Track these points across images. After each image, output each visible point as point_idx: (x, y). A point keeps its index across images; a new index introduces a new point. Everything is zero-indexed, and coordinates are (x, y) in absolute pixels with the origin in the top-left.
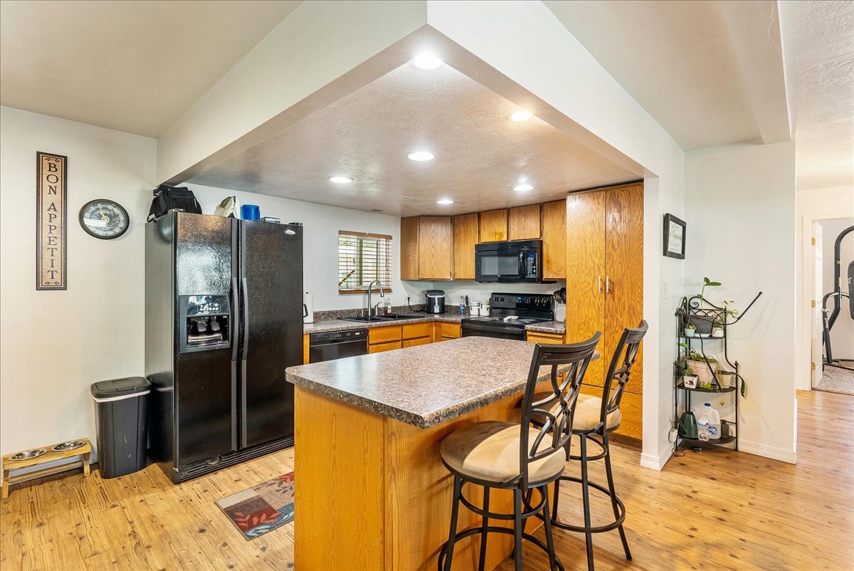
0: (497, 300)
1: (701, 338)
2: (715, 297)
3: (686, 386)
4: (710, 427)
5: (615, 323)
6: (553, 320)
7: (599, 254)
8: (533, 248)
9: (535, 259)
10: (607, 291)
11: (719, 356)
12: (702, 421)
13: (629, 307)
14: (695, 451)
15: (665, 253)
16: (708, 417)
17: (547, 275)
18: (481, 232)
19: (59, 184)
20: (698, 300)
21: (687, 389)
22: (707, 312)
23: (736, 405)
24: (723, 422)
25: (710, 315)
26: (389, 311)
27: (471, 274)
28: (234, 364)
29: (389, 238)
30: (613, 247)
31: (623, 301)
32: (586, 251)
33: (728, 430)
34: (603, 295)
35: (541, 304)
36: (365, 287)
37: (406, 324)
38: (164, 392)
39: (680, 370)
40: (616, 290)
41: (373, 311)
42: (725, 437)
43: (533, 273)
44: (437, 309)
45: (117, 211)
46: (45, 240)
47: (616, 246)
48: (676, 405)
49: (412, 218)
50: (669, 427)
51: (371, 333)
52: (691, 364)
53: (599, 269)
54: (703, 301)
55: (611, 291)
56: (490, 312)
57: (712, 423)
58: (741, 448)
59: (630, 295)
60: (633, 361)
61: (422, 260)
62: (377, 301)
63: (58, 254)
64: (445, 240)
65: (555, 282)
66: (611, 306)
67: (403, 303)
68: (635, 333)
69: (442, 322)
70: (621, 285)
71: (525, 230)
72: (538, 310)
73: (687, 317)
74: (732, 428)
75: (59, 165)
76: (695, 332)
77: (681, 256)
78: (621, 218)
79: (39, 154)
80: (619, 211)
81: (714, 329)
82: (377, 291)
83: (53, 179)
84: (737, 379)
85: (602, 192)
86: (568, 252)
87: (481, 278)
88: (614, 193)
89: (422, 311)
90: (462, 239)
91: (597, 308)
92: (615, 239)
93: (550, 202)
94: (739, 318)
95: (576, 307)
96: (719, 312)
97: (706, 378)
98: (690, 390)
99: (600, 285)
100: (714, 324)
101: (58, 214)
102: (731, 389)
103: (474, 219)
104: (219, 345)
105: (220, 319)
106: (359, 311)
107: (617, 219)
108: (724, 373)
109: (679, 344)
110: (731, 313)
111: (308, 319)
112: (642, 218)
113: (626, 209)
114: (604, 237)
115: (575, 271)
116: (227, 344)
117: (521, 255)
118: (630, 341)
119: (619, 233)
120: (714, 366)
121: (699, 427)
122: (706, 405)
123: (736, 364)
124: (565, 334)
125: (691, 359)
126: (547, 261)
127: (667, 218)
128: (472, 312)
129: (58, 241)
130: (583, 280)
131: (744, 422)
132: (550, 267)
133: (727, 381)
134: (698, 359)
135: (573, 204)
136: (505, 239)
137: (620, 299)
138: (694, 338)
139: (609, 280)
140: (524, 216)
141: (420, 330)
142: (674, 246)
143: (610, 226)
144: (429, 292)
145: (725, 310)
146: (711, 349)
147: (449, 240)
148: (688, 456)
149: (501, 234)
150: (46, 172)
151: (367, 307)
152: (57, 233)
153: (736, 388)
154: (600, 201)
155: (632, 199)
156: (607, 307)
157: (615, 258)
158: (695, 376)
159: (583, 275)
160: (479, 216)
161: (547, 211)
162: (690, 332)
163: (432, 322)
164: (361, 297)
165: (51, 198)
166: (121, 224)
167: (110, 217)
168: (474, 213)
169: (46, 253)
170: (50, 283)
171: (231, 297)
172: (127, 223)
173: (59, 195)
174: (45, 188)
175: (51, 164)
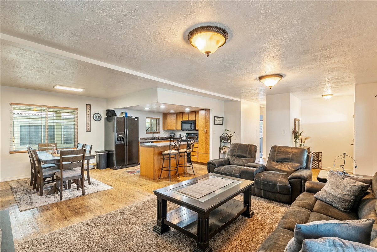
0: (187, 135)
1: (225, 142)
3: (221, 152)
7: (204, 124)
8: (194, 122)
15: (214, 124)
17: (197, 129)
18: (183, 118)
19: (90, 110)
25: (227, 137)
26: (159, 138)
27: (180, 128)
28: (125, 147)
32: (202, 123)
36: (153, 132)
41: (155, 138)
43: (194, 128)
45: (99, 115)
46: (87, 122)
48: (219, 156)
49: (166, 114)
54: (227, 134)
55: (206, 132)
56: (186, 138)
61: (168, 125)
62: (156, 135)
63: (89, 124)
64: (174, 119)
67: (163, 136)
71: (192, 118)
73: (223, 138)
75: (90, 106)
77: (222, 125)
79: (86, 105)
82: (156, 133)
83: (89, 109)
88: (207, 111)
89: (169, 138)
90: (178, 119)
91: (204, 136)
92: (207, 121)
95: (200, 136)
100: (228, 139)
101: (89, 117)
104: (122, 143)
105: (122, 138)
106: (151, 138)
109: (221, 144)
111: (139, 139)
114: (205, 120)
115: (200, 128)
116: (124, 143)
117: (191, 124)
124: (198, 142)
126: (197, 125)
127: (215, 117)
129: (89, 122)
130: (202, 130)
132: (197, 127)
135: (200, 113)
136: (188, 120)
139: (206, 130)
140: (192, 114)
143: (206, 118)
144: (170, 133)
145: (230, 136)
149: (187, 118)
150: (87, 108)
151: (153, 137)
152: (89, 120)
161: (196, 113)
162: (223, 141)
164: (152, 134)
165: (88, 113)
166: (100, 118)
167: (99, 116)
168: (181, 113)
169: (88, 124)
170: (88, 130)
171: (125, 133)
172: (101, 118)
173: (90, 113)
174: (87, 111)
175: (88, 106)
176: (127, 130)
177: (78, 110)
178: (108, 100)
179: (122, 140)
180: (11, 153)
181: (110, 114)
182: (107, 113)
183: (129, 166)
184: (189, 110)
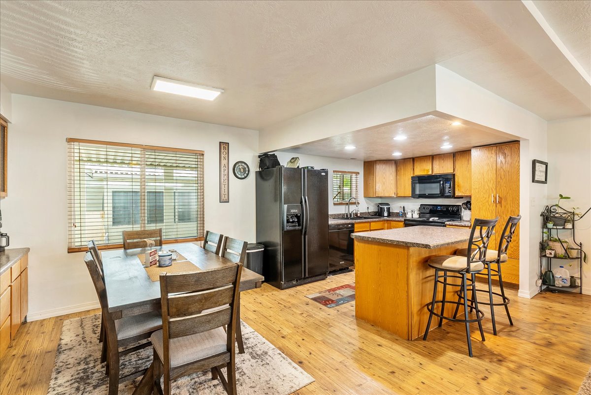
0: (424, 208)
1: (557, 229)
2: (567, 206)
3: (547, 255)
4: (563, 279)
5: (502, 220)
6: (461, 220)
7: (492, 182)
8: (449, 178)
9: (450, 185)
10: (497, 202)
11: (570, 240)
12: (557, 275)
13: (511, 211)
14: (553, 293)
15: (533, 181)
16: (562, 274)
17: (457, 194)
18: (415, 169)
19: (226, 156)
20: (556, 208)
21: (548, 257)
22: (561, 214)
23: (581, 268)
24: (572, 277)
25: (564, 216)
26: (359, 215)
27: (409, 193)
28: (303, 236)
29: (357, 173)
30: (501, 178)
31: (507, 207)
32: (484, 179)
33: (575, 282)
34: (495, 205)
35: (453, 211)
36: (346, 201)
37: (372, 222)
38: (270, 250)
39: (543, 247)
40: (503, 202)
41: (347, 215)
42: (573, 285)
43: (449, 193)
44: (386, 214)
45: (246, 166)
46: (222, 180)
47: (503, 177)
48: (541, 266)
49: (371, 162)
50: (536, 278)
51: (356, 226)
52: (551, 243)
53: (492, 190)
54: (559, 208)
55: (500, 202)
56: (420, 216)
57: (564, 277)
58: (583, 292)
59: (511, 204)
60: (513, 232)
62: (353, 209)
63: (226, 186)
64: (391, 174)
65: (462, 198)
66: (500, 211)
67: (365, 210)
68: (515, 219)
69: (391, 221)
70: (506, 199)
72: (451, 214)
73: (548, 217)
74: (578, 281)
75: (226, 147)
76: (553, 225)
77: (545, 182)
78: (506, 162)
79: (220, 142)
80: (505, 158)
81: (566, 224)
83: (224, 153)
84: (581, 252)
85: (494, 148)
86: (472, 181)
87: (414, 196)
88: (502, 148)
89: (375, 215)
90: (402, 173)
91: (491, 212)
92: (502, 173)
93: (460, 152)
94: (581, 217)
95: (478, 211)
96: (569, 214)
97: (561, 251)
98: (551, 258)
99: (493, 199)
100: (566, 221)
101: (226, 169)
102: (577, 258)
103: (410, 162)
104: (296, 227)
105: (297, 216)
106: (344, 215)
107: (504, 162)
108: (572, 249)
109: (543, 232)
110: (578, 215)
112: (519, 162)
113: (509, 157)
114: (495, 172)
115: (477, 191)
116: (300, 228)
117: (442, 182)
118: (512, 222)
119: (505, 170)
120: (565, 245)
121: (556, 279)
122: (560, 267)
123: (581, 244)
125: (551, 240)
126: (458, 186)
127: (534, 162)
128: (407, 216)
129: (226, 181)
130: (482, 196)
131: (586, 277)
132: (460, 189)
133: (574, 253)
134: (555, 241)
135: (475, 153)
136: (430, 173)
137: (505, 207)
138: (553, 228)
139: (499, 196)
140: (443, 160)
141: (379, 225)
142: (540, 176)
143: (499, 166)
144: (381, 204)
145: (573, 213)
146: (564, 235)
147: (394, 174)
148: (548, 294)
149: (428, 171)
150: (222, 151)
151: (347, 212)
152: (226, 177)
153: (581, 258)
154: (493, 152)
155: (513, 151)
156: (497, 211)
157: (502, 184)
158: (553, 250)
159: (482, 193)
160: (413, 160)
161: (458, 157)
162: (550, 225)
163: (385, 221)
164: (343, 207)
165: (224, 162)
166: (247, 172)
167: (244, 169)
168: (410, 158)
169: (223, 186)
170: (224, 199)
171: (302, 205)
172: (249, 171)
173: (226, 161)
174: (222, 158)
175: (224, 146)
176: (306, 197)
177: (203, 155)
178: (263, 131)
179: (296, 220)
180: (71, 250)
181: (268, 163)
182: (260, 160)
183: (310, 280)
184: (452, 146)
